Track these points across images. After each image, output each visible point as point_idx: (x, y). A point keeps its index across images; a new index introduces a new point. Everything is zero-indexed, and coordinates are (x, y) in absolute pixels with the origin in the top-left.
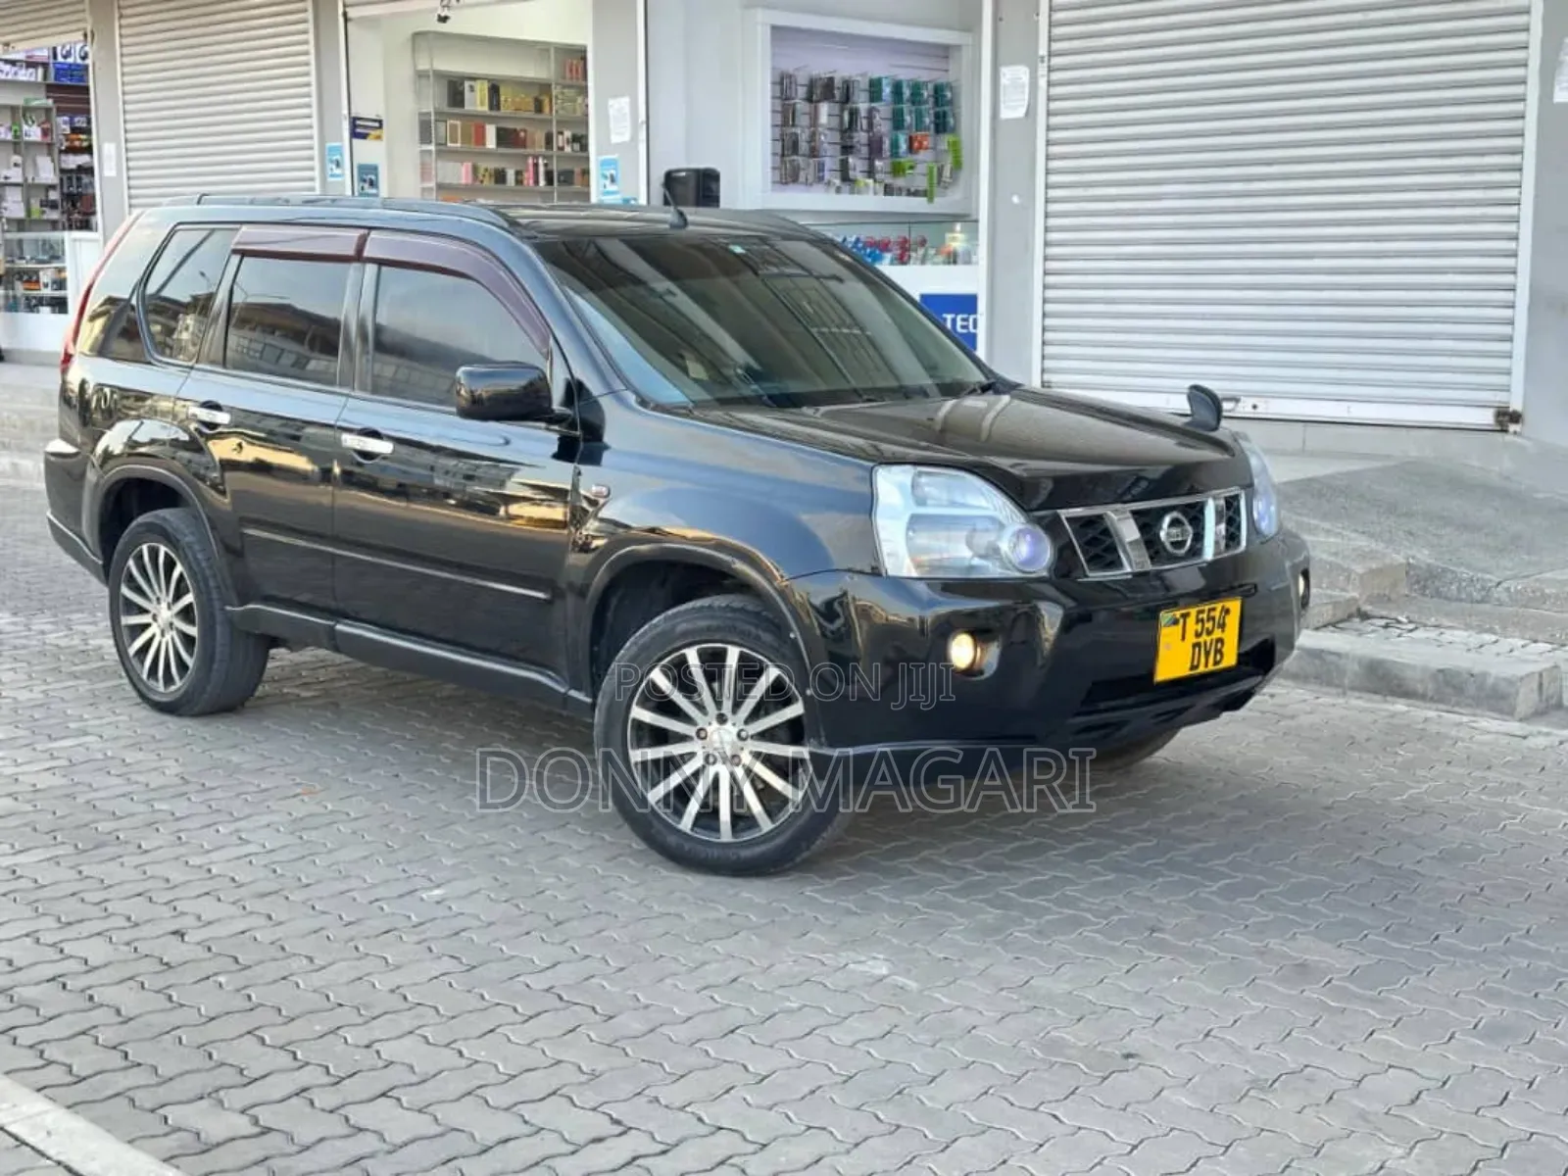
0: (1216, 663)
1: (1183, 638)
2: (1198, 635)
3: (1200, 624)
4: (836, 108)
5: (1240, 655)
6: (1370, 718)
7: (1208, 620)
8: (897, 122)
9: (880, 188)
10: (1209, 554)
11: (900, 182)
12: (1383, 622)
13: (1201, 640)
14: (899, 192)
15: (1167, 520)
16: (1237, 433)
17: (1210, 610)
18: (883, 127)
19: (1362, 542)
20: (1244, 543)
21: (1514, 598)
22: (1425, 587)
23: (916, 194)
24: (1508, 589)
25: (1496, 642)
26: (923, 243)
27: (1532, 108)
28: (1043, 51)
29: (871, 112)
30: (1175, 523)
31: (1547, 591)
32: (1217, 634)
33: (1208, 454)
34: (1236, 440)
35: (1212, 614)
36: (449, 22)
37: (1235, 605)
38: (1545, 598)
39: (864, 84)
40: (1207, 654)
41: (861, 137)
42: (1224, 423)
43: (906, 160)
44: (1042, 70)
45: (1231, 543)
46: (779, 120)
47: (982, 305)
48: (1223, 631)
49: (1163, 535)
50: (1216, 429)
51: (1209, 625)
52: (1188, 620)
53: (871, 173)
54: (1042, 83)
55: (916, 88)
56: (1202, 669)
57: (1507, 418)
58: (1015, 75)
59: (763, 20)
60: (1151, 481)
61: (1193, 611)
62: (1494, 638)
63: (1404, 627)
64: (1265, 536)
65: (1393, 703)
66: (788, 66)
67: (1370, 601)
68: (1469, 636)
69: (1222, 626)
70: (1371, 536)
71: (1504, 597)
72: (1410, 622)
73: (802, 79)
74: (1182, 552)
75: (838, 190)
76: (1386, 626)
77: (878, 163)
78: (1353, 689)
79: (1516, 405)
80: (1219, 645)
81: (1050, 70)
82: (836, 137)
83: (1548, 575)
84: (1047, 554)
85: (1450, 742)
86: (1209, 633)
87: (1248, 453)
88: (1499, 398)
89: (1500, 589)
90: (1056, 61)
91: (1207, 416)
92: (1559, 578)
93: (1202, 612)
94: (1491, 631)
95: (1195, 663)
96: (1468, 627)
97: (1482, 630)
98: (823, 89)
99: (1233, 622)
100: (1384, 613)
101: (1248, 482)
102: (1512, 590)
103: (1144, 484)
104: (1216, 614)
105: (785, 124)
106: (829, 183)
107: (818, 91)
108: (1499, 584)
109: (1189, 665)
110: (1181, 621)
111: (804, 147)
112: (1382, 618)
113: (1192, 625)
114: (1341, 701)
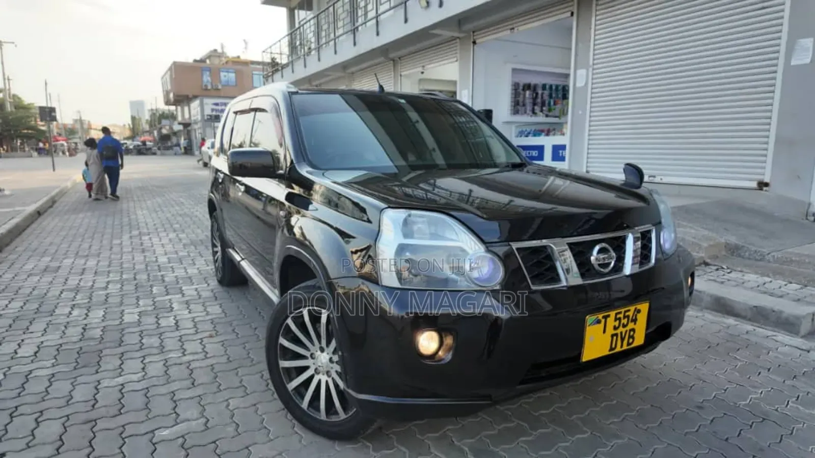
0: (629, 344)
1: (604, 332)
2: (615, 328)
3: (618, 322)
4: (532, 93)
5: (647, 336)
6: (717, 328)
7: (624, 317)
8: (550, 96)
9: (544, 115)
10: (628, 269)
11: (550, 114)
12: (716, 268)
13: (618, 331)
14: (550, 116)
15: (597, 248)
16: (652, 190)
17: (625, 312)
18: (546, 97)
19: (706, 233)
20: (653, 261)
21: (777, 261)
22: (734, 252)
23: (556, 117)
24: (774, 256)
25: (771, 282)
26: (554, 130)
27: (780, 69)
28: (591, 63)
29: (542, 94)
30: (600, 251)
31: (794, 259)
32: (631, 326)
33: (631, 203)
34: (651, 195)
35: (627, 314)
36: (424, 74)
37: (644, 307)
38: (792, 261)
39: (540, 86)
40: (622, 340)
41: (539, 100)
42: (644, 185)
43: (553, 107)
44: (591, 69)
45: (644, 261)
46: (514, 96)
47: (568, 148)
48: (635, 324)
49: (592, 258)
50: (639, 187)
51: (625, 321)
52: (608, 319)
53: (542, 111)
54: (590, 74)
55: (557, 86)
56: (618, 349)
57: (762, 185)
58: (582, 73)
59: (510, 67)
60: (597, 220)
61: (613, 314)
62: (769, 279)
63: (726, 271)
64: (667, 255)
65: (728, 318)
66: (517, 80)
67: (709, 258)
68: (758, 278)
69: (635, 321)
70: (709, 230)
71: (771, 260)
72: (728, 268)
73: (521, 84)
74: (607, 270)
75: (531, 116)
76: (717, 270)
77: (544, 108)
78: (707, 308)
79: (767, 180)
80: (632, 333)
81: (593, 69)
82: (531, 101)
83: (790, 250)
84: (501, 274)
85: (765, 351)
86: (624, 326)
87: (658, 203)
88: (760, 177)
89: (770, 256)
90: (595, 67)
91: (634, 180)
92: (796, 251)
93: (620, 313)
94: (768, 276)
95: (613, 346)
96: (756, 273)
97: (763, 275)
98: (527, 87)
99: (642, 318)
100: (716, 264)
101: (658, 221)
102: (776, 257)
103: (593, 222)
104: (630, 314)
105: (515, 97)
106: (528, 114)
107: (526, 88)
108: (769, 254)
109: (609, 348)
110: (603, 321)
111: (521, 104)
112: (715, 265)
113: (611, 322)
114: (700, 314)
